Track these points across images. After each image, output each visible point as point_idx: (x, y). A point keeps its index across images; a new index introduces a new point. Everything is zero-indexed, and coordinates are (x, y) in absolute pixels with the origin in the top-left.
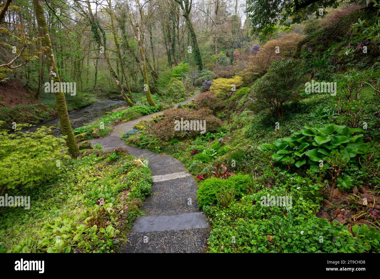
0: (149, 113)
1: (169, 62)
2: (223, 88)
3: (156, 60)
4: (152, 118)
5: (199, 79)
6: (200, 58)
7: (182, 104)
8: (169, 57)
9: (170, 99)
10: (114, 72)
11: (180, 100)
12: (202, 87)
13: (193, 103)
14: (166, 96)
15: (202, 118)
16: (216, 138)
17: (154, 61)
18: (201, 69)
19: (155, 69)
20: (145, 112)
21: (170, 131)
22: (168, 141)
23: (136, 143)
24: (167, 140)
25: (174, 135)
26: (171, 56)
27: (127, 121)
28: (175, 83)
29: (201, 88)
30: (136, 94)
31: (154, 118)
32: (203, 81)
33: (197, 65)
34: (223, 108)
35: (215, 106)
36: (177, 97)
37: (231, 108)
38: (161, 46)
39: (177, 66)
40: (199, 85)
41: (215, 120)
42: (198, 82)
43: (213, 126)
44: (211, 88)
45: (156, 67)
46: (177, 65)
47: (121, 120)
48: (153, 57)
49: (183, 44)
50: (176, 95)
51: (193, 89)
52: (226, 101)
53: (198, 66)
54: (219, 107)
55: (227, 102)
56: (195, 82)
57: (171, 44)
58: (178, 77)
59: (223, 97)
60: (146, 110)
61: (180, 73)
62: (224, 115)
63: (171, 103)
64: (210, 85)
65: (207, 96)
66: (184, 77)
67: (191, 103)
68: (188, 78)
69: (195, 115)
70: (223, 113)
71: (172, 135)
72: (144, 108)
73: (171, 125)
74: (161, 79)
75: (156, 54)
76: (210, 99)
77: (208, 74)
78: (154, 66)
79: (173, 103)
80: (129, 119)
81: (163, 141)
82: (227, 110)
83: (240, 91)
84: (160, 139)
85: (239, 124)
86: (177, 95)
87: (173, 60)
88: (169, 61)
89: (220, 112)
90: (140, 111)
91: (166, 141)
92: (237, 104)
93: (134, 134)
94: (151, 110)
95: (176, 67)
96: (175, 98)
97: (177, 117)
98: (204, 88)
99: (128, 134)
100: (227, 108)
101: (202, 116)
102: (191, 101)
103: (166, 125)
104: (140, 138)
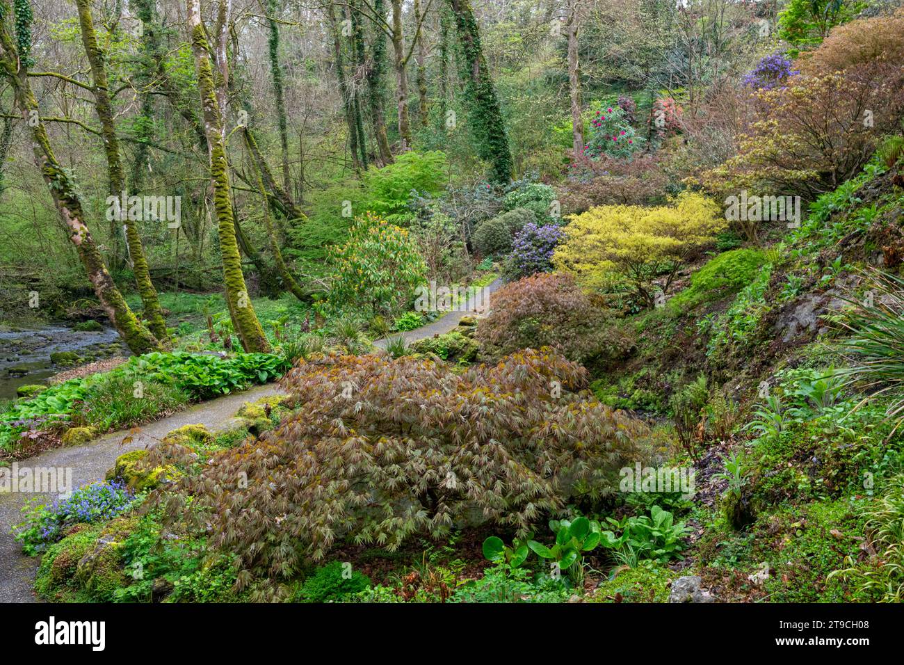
0: (230, 385)
1: (354, 152)
2: (624, 252)
3: (293, 145)
4: (240, 414)
5: (495, 219)
6: (497, 124)
7: (410, 340)
8: (353, 131)
9: (347, 318)
10: (64, 182)
11: (398, 322)
12: (509, 260)
13: (465, 334)
14: (333, 303)
15: (523, 414)
16: (623, 557)
17: (285, 146)
18: (502, 174)
19: (287, 182)
20: (206, 380)
21: (309, 508)
22: (296, 575)
23: (88, 585)
24: (285, 568)
25: (329, 534)
26: (366, 126)
27: (97, 434)
28: (376, 239)
29: (506, 262)
30: (191, 297)
31: (251, 416)
32: (516, 230)
33: (484, 157)
34: (628, 356)
35: (582, 350)
36: (387, 305)
37: (673, 358)
38: (321, 85)
39: (388, 167)
40: (495, 247)
41: (609, 429)
42: (492, 233)
43: (595, 466)
44: (557, 255)
45: (294, 174)
46: (392, 162)
47: (60, 430)
48: (283, 127)
49: (420, 71)
50: (379, 299)
51: (465, 269)
52: (639, 323)
53: (487, 165)
54: (604, 354)
55: (647, 328)
56: (477, 237)
57: (361, 70)
58: (395, 216)
59: (620, 303)
60: (212, 372)
61: (403, 198)
62: (637, 394)
63: (351, 334)
64: (552, 246)
65: (540, 294)
66: (425, 214)
67: (457, 334)
68: (439, 218)
69: (478, 393)
70: (628, 383)
71: (321, 538)
72: (204, 363)
73: (321, 462)
74: (311, 226)
75: (296, 118)
76: (555, 310)
77: (538, 199)
78: (286, 169)
79: (362, 337)
80: (107, 420)
81: (255, 577)
82: (653, 373)
83: (714, 268)
84: (239, 560)
85: (802, 456)
86: (387, 297)
87: (371, 145)
88: (354, 146)
89: (612, 383)
90: (179, 376)
91: (279, 578)
92: (707, 335)
93: (97, 518)
94: (243, 369)
95: (385, 169)
96: (376, 312)
97: (359, 406)
98: (520, 262)
99: (61, 520)
100: (650, 360)
101: (524, 403)
102: (456, 326)
103: (286, 461)
104: (121, 550)
